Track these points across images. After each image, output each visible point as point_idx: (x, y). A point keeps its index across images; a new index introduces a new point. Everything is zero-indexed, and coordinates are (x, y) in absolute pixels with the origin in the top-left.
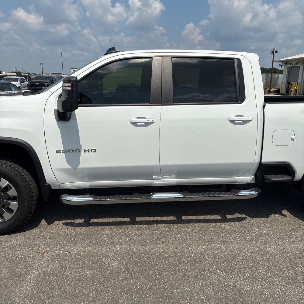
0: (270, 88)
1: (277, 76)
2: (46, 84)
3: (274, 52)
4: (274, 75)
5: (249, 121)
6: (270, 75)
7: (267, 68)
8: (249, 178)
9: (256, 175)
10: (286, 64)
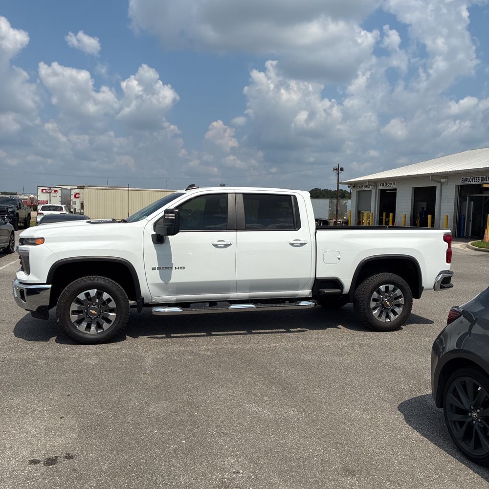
0: (337, 219)
1: (345, 202)
2: (10, 210)
3: (339, 170)
4: (340, 200)
5: (305, 244)
6: (335, 201)
7: (332, 190)
8: (307, 292)
9: (313, 289)
10: (354, 187)
